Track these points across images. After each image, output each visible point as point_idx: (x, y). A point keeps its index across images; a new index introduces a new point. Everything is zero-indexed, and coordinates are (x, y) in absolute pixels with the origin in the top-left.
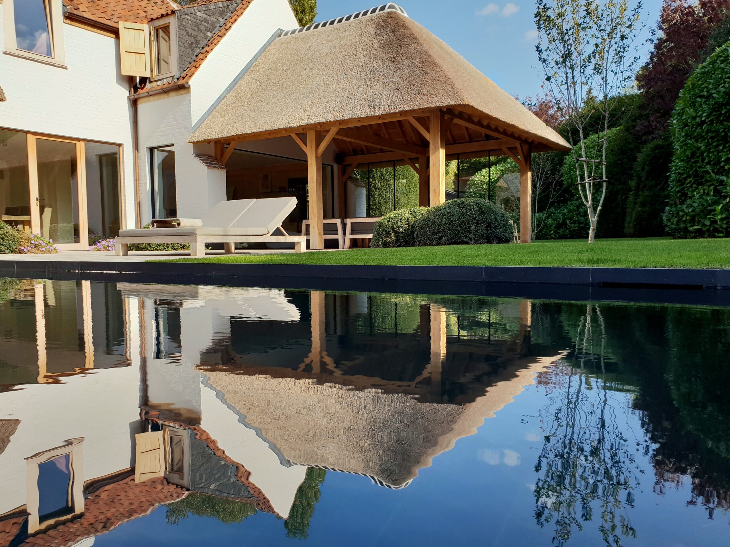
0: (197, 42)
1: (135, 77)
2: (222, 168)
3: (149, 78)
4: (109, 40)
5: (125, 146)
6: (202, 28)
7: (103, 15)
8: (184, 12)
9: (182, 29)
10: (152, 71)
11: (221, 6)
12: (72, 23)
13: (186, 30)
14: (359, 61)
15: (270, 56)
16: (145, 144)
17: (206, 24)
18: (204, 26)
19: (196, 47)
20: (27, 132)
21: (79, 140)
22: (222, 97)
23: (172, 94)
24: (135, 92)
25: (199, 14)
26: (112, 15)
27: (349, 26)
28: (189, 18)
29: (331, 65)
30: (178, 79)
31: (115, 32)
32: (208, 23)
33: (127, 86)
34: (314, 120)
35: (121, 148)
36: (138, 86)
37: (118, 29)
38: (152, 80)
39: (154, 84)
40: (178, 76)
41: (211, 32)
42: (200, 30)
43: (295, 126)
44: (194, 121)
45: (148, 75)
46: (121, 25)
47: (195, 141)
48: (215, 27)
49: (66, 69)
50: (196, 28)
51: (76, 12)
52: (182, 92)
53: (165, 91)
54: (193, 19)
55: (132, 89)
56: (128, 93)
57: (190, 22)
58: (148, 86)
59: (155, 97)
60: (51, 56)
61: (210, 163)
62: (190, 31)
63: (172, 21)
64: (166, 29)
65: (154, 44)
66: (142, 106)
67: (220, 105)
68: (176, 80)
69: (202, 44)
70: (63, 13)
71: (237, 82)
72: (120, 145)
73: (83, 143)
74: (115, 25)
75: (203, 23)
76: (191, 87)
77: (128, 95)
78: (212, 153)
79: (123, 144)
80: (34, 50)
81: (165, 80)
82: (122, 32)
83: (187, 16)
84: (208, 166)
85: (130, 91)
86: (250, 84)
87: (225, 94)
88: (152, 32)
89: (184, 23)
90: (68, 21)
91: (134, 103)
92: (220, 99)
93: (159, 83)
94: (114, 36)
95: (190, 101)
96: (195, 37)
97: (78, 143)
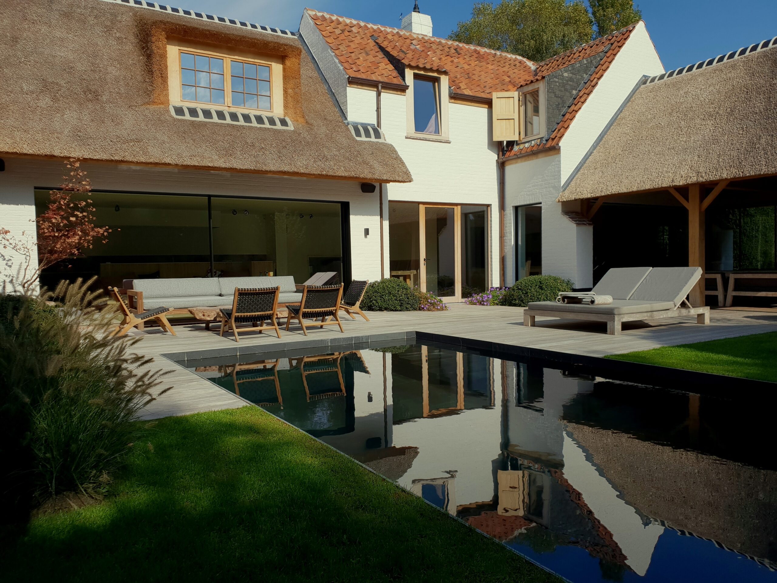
0: (564, 102)
1: (503, 141)
2: (590, 224)
3: (517, 141)
4: (483, 111)
5: (492, 206)
6: (568, 87)
7: (478, 88)
8: (553, 75)
9: (550, 92)
10: (520, 134)
11: (585, 62)
12: (456, 101)
13: (554, 92)
14: (755, 107)
15: (637, 107)
16: (511, 202)
17: (571, 83)
18: (570, 85)
19: (562, 107)
20: (419, 203)
21: (457, 205)
22: (589, 154)
23: (540, 155)
24: (504, 154)
25: (566, 75)
26: (485, 87)
27: (733, 67)
28: (557, 80)
29: (717, 113)
30: (547, 140)
31: (489, 103)
32: (573, 81)
33: (496, 150)
34: (705, 177)
35: (489, 208)
36: (505, 149)
37: (492, 99)
38: (519, 142)
39: (522, 146)
40: (546, 137)
41: (576, 90)
42: (566, 90)
43: (681, 184)
44: (564, 179)
45: (516, 138)
46: (495, 96)
47: (565, 200)
48: (580, 84)
49: (450, 143)
50: (563, 89)
51: (459, 91)
52: (551, 153)
53: (533, 153)
54: (560, 81)
55: (501, 153)
56: (496, 156)
57: (557, 84)
58: (516, 148)
59: (523, 159)
60: (439, 134)
61: (579, 221)
62: (558, 93)
63: (542, 87)
64: (535, 94)
65: (522, 109)
66: (509, 169)
67: (587, 162)
68: (544, 142)
69: (568, 104)
70: (449, 94)
71: (603, 137)
72: (488, 206)
73: (459, 207)
74: (488, 96)
75: (569, 83)
76: (561, 148)
77: (497, 159)
78: (578, 209)
79: (491, 205)
80: (425, 131)
81: (533, 142)
82: (496, 103)
83: (555, 79)
84: (578, 224)
85: (498, 155)
86: (618, 139)
87: (591, 150)
88: (521, 97)
89: (553, 86)
90: (453, 101)
91: (501, 166)
92: (587, 156)
93: (527, 145)
94: (487, 106)
95: (560, 161)
96: (561, 98)
97: (455, 207)
